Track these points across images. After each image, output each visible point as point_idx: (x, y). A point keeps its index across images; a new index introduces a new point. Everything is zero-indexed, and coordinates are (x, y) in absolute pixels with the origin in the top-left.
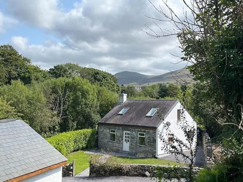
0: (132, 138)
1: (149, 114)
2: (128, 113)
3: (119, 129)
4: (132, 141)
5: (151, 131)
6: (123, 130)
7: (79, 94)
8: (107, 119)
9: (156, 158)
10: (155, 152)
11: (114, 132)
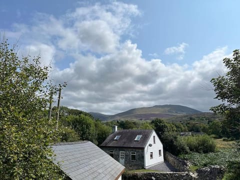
0: (126, 156)
1: (136, 139)
2: (120, 139)
3: (116, 150)
4: (126, 158)
5: (140, 150)
6: (119, 151)
7: (85, 126)
8: (106, 143)
9: (145, 169)
10: (144, 165)
11: (112, 152)
